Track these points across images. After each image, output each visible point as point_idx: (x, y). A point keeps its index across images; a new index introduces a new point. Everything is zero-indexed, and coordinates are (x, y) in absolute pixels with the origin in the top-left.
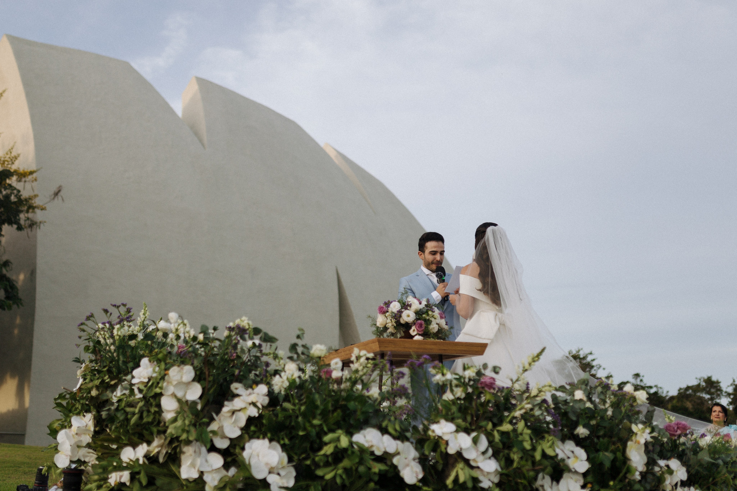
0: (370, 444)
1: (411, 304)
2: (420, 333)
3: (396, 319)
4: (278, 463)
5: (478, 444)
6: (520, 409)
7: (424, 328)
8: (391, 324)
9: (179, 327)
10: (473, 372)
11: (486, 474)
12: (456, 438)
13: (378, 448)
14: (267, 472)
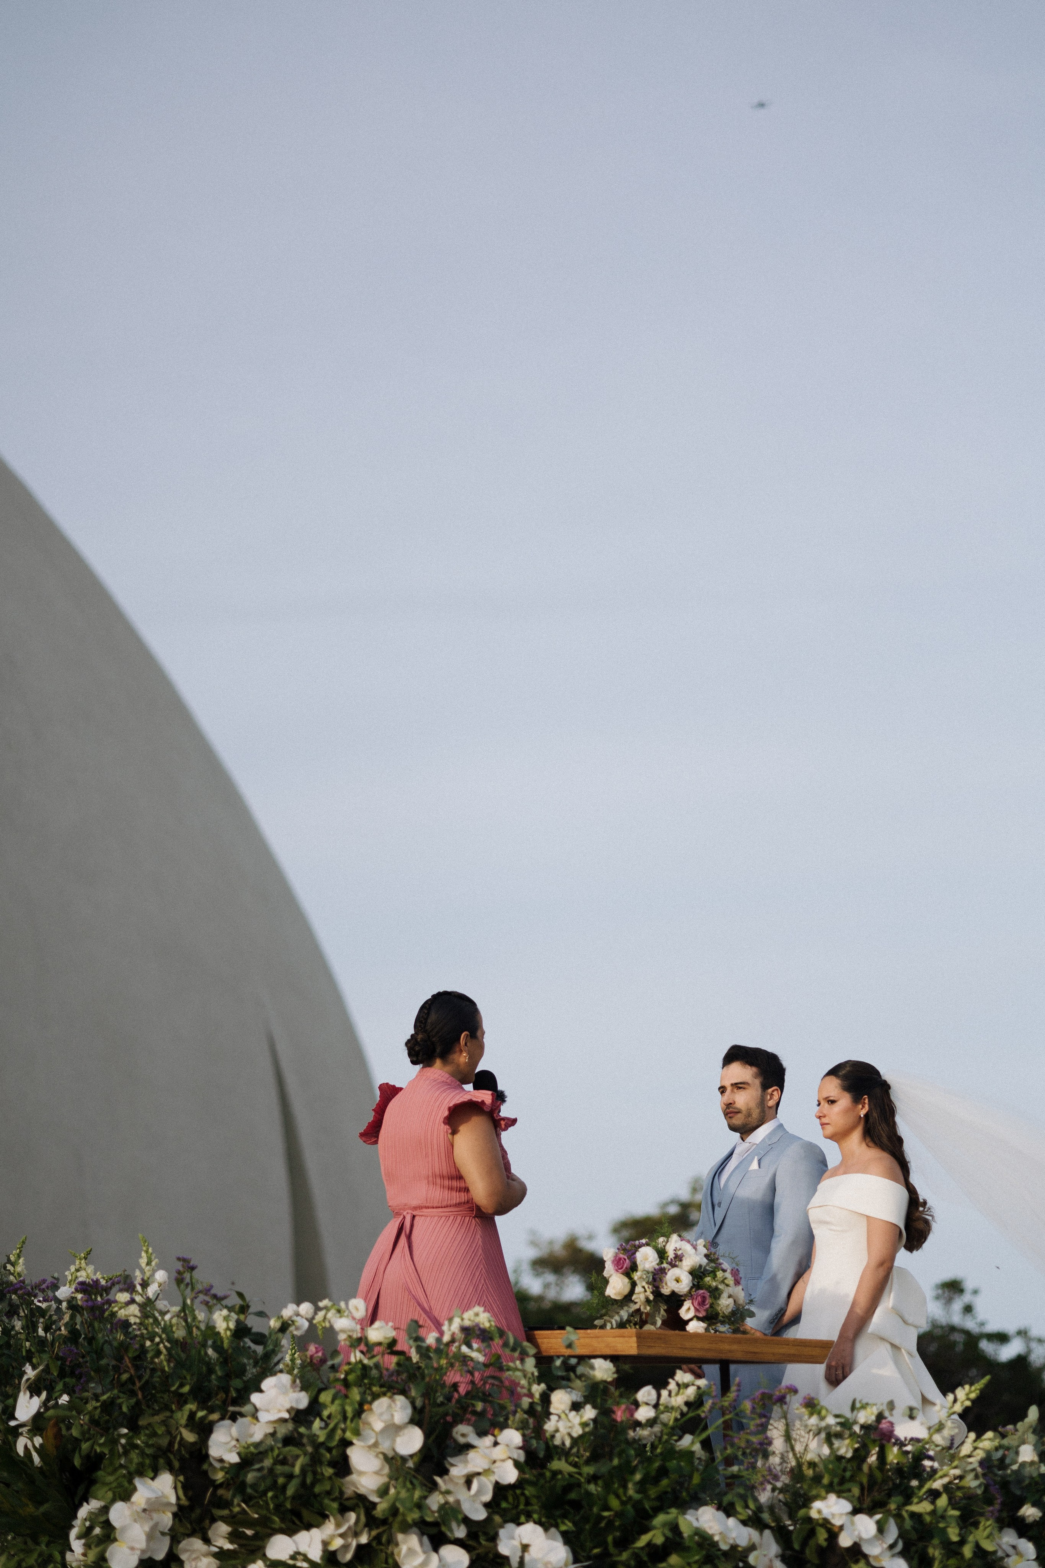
0: (709, 1531)
1: (681, 1254)
2: (701, 1315)
3: (653, 1286)
4: (561, 1561)
5: (885, 1532)
6: (941, 1477)
7: (708, 1306)
8: (641, 1294)
10: (871, 1414)
12: (853, 1522)
13: (724, 1540)
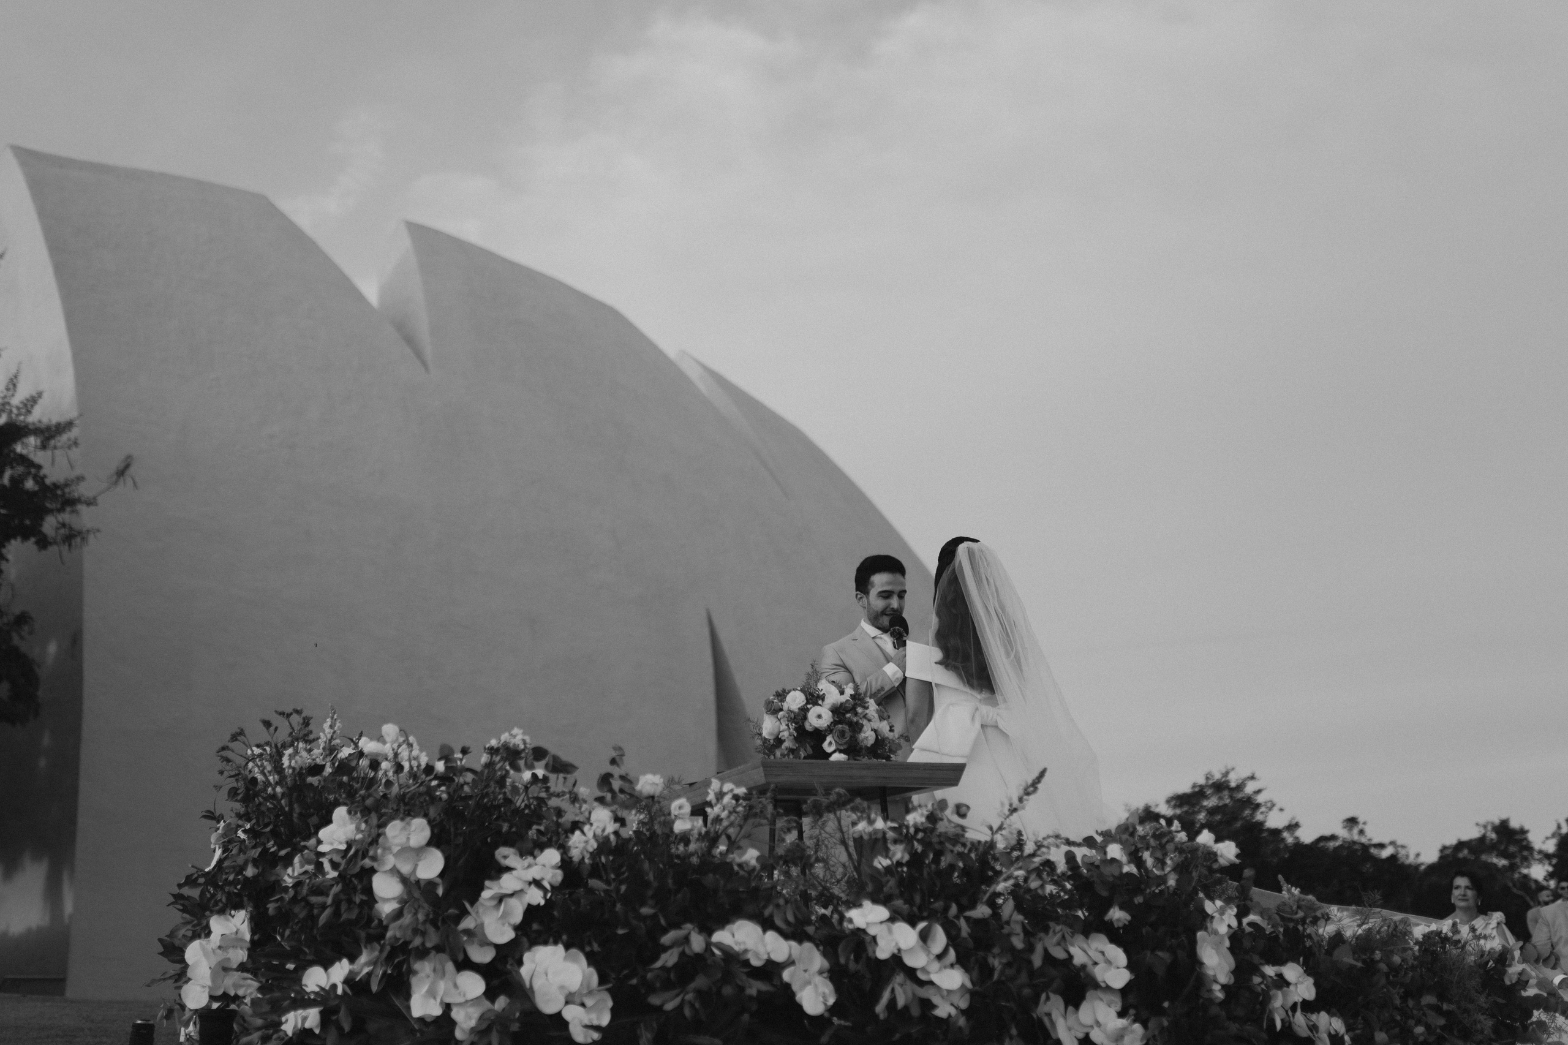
0: (742, 947)
1: (824, 694)
2: (842, 748)
3: (796, 723)
4: (581, 985)
5: (929, 942)
6: (1005, 880)
7: (848, 739)
8: (787, 733)
9: (399, 751)
10: (922, 815)
11: (945, 993)
12: (890, 931)
13: (757, 955)
14: (562, 1000)
